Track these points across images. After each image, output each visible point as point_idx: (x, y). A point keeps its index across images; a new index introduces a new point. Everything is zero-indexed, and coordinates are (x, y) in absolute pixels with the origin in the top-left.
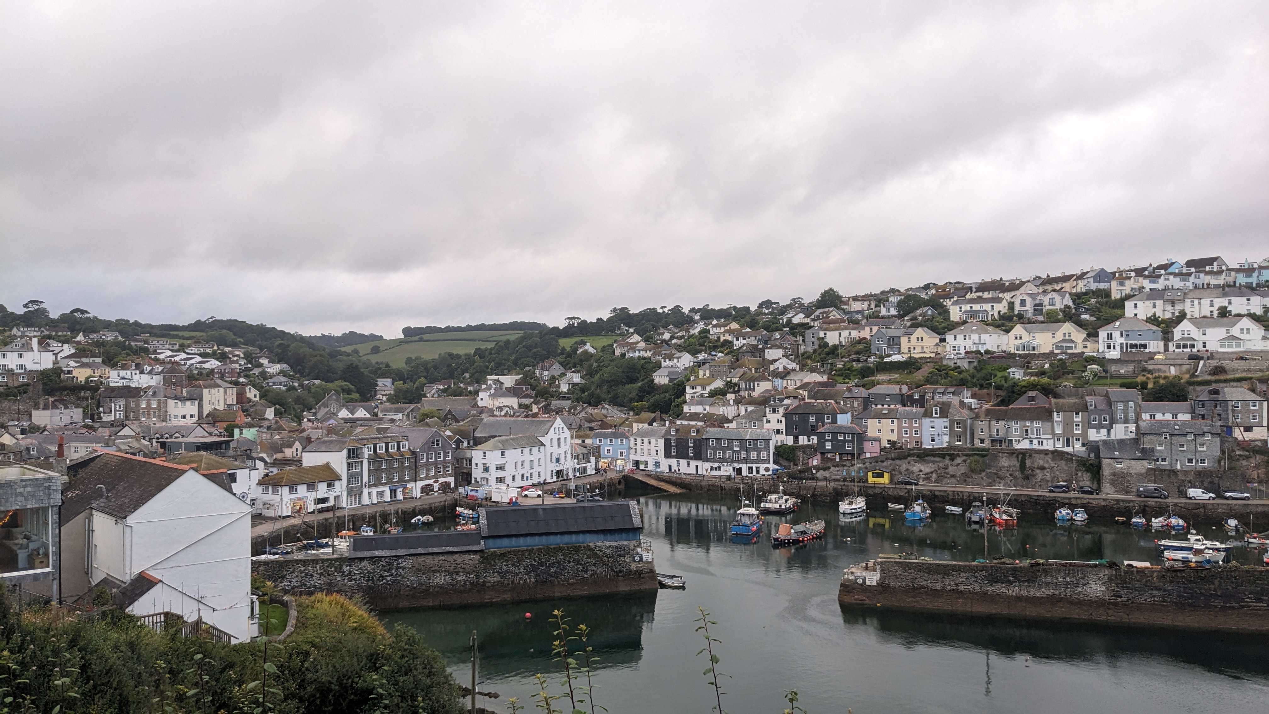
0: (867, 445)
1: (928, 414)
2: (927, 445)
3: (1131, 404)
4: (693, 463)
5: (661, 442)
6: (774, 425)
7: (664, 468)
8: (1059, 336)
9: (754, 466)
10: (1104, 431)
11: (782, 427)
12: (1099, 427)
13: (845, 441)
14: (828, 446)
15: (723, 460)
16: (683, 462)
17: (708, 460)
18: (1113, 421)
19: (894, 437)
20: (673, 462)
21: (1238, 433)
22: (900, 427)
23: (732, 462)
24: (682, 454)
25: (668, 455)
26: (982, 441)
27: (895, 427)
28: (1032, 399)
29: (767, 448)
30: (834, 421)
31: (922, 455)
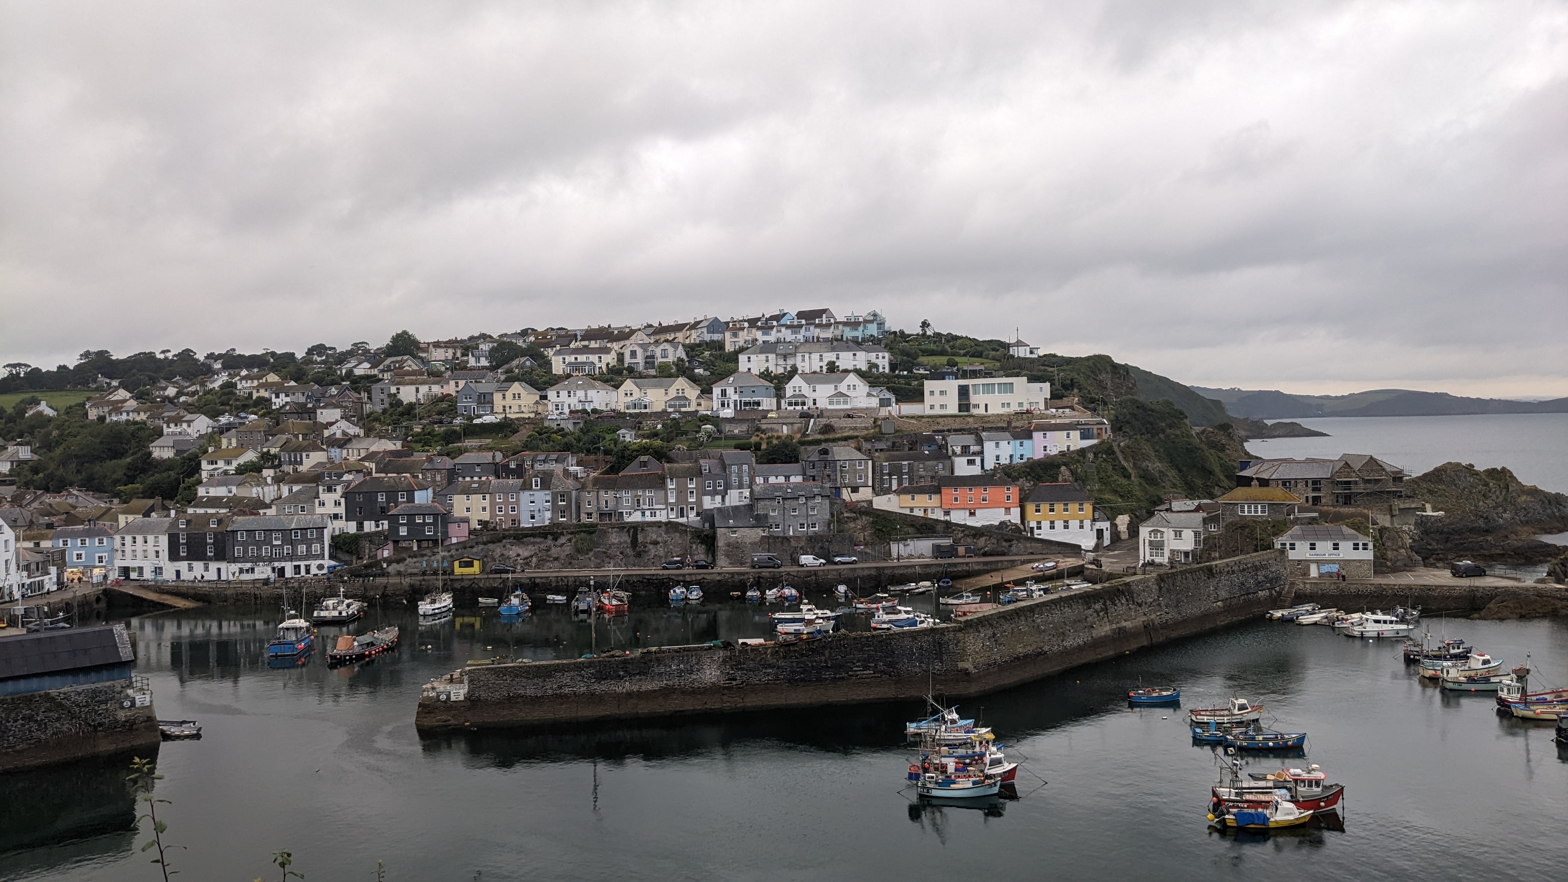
0: (453, 528)
1: (527, 487)
2: (526, 523)
3: (745, 467)
4: (213, 566)
5: (164, 540)
6: (330, 509)
7: (169, 574)
8: (672, 393)
9: (302, 564)
10: (718, 498)
11: (341, 510)
12: (714, 493)
13: (424, 524)
14: (403, 532)
15: (258, 559)
16: (198, 566)
17: (235, 560)
18: (728, 487)
19: (486, 517)
20: (183, 566)
21: (846, 495)
22: (493, 504)
23: (271, 560)
24: (196, 552)
25: (174, 556)
26: (589, 515)
27: (487, 503)
28: (644, 464)
29: (320, 539)
30: (411, 499)
31: (520, 536)
